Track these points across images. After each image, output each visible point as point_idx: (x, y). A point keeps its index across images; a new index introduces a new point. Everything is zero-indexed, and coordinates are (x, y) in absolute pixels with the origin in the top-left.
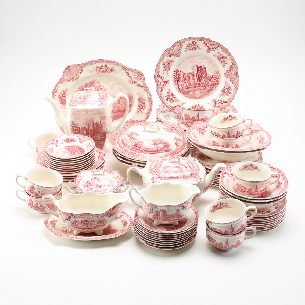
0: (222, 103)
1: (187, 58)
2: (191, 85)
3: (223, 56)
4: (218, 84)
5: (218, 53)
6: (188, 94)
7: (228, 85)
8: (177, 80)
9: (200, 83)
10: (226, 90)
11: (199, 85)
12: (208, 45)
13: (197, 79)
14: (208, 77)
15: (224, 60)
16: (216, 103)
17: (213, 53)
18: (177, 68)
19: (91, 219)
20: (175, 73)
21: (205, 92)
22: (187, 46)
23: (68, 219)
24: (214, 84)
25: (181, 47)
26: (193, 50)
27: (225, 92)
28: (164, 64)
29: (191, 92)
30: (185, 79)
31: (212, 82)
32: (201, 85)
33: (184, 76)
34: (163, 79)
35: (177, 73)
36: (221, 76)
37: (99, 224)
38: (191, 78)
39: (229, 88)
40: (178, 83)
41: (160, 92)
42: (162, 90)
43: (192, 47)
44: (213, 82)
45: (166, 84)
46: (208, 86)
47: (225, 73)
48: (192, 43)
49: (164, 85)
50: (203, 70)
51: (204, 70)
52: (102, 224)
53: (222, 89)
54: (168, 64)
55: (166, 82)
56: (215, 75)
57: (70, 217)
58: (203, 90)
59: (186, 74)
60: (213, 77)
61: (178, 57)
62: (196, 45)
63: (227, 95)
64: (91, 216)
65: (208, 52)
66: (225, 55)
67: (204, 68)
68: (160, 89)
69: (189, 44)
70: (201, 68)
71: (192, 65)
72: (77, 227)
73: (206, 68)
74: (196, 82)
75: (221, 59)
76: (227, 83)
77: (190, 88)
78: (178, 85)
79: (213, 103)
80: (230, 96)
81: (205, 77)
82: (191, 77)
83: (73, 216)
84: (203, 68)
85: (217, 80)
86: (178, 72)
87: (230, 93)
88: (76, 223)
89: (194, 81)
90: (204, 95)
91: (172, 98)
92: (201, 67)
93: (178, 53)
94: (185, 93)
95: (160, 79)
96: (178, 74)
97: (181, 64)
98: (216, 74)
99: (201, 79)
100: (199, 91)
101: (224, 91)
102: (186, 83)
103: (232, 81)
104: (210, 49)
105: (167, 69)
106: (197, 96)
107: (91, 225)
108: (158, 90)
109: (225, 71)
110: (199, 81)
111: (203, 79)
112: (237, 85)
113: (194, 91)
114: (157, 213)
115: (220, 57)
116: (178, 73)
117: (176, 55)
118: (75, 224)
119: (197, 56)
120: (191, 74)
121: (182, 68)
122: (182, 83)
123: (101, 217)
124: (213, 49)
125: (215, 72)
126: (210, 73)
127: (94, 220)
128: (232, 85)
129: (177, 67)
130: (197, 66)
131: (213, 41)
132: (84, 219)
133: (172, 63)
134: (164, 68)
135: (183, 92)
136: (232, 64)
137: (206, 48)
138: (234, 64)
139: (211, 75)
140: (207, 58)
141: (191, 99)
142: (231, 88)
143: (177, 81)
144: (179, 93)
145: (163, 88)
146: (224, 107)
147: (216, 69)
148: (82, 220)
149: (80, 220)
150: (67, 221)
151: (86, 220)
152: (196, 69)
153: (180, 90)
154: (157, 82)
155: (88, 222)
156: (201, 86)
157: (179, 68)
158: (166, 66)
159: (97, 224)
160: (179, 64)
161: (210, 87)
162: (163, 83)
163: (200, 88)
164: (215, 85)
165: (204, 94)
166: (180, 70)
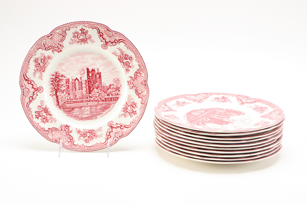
0: (122, 128)
1: (72, 56)
2: (77, 98)
3: (126, 55)
4: (118, 98)
5: (120, 49)
6: (71, 112)
7: (133, 101)
8: (56, 88)
9: (90, 95)
10: (129, 108)
11: (89, 99)
12: (105, 36)
13: (87, 89)
14: (104, 87)
15: (128, 60)
16: (112, 127)
17: (111, 49)
18: (56, 70)
20: (54, 77)
21: (98, 110)
22: (73, 35)
24: (111, 98)
25: (64, 36)
26: (83, 43)
27: (128, 110)
28: (36, 61)
29: (76, 109)
30: (68, 88)
31: (108, 95)
32: (92, 99)
33: (66, 83)
34: (34, 84)
35: (56, 78)
36: (122, 86)
38: (77, 88)
39: (134, 105)
40: (58, 94)
41: (27, 103)
42: (30, 101)
43: (80, 38)
44: (110, 95)
45: (38, 93)
46: (103, 101)
47: (128, 82)
48: (80, 32)
49: (34, 94)
50: (96, 76)
51: (98, 76)
53: (124, 107)
54: (42, 61)
55: (37, 90)
56: (113, 84)
58: (94, 108)
59: (71, 81)
60: (110, 88)
61: (58, 52)
62: (87, 35)
63: (129, 116)
65: (105, 48)
66: (130, 53)
67: (98, 73)
68: (27, 100)
69: (77, 33)
70: (94, 72)
71: (80, 68)
73: (100, 73)
74: (84, 93)
75: (124, 59)
76: (131, 97)
77: (74, 102)
78: (57, 97)
79: (109, 128)
80: (134, 117)
81: (98, 87)
82: (78, 86)
84: (96, 72)
85: (116, 92)
86: (59, 76)
87: (134, 113)
89: (82, 92)
90: (96, 115)
91: (46, 115)
92: (93, 70)
93: (59, 46)
94: (67, 110)
95: (28, 84)
96: (58, 80)
97: (64, 64)
98: (115, 84)
99: (93, 89)
100: (89, 108)
101: (125, 109)
102: (69, 95)
103: (139, 94)
104: (108, 43)
105: (41, 69)
106: (84, 116)
108: (24, 101)
109: (129, 79)
110: (90, 93)
111: (95, 89)
112: (146, 100)
113: (81, 107)
115: (122, 56)
116: (58, 78)
117: (56, 48)
119: (88, 53)
120: (78, 80)
121: (65, 71)
122: (63, 94)
124: (112, 43)
125: (114, 79)
126: (106, 81)
128: (138, 101)
129: (57, 68)
130: (88, 69)
131: (112, 30)
133: (49, 61)
134: (36, 67)
135: (64, 109)
136: (138, 68)
137: (102, 41)
138: (142, 68)
139: (108, 85)
140: (103, 58)
141: (75, 120)
142: (137, 105)
143: (56, 90)
144: (57, 108)
145: (33, 99)
146: (124, 134)
147: (116, 75)
152: (86, 74)
153: (60, 104)
154: (23, 88)
156: (92, 101)
157: (59, 71)
158: (39, 64)
160: (61, 64)
161: (105, 102)
162: (33, 90)
163: (90, 103)
164: (114, 100)
165: (95, 113)
166: (61, 73)
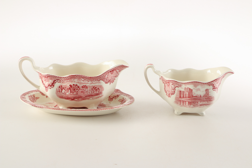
19: (83, 83)
23: (52, 85)
37: (92, 92)
52: (98, 92)
57: (54, 82)
64: (83, 79)
72: (64, 96)
83: (59, 81)
88: (62, 90)
107: (82, 92)
114: (180, 94)
118: (61, 92)
123: (96, 82)
127: (87, 85)
132: (73, 83)
148: (71, 86)
149: (68, 85)
150: (50, 87)
151: (76, 85)
155: (78, 87)
159: (90, 91)
